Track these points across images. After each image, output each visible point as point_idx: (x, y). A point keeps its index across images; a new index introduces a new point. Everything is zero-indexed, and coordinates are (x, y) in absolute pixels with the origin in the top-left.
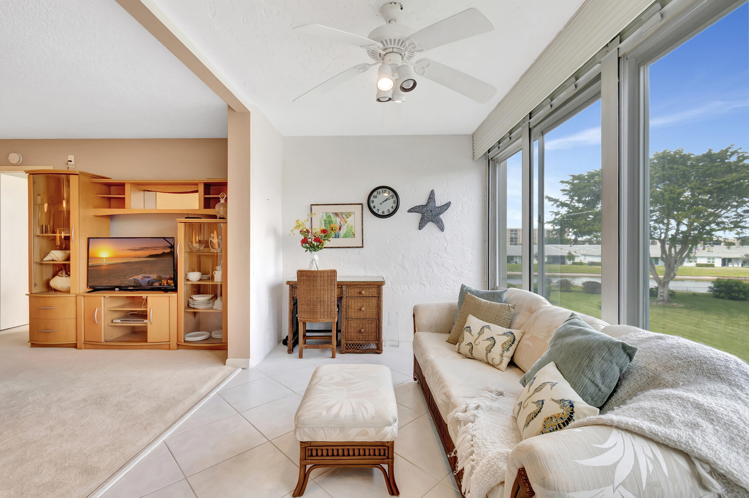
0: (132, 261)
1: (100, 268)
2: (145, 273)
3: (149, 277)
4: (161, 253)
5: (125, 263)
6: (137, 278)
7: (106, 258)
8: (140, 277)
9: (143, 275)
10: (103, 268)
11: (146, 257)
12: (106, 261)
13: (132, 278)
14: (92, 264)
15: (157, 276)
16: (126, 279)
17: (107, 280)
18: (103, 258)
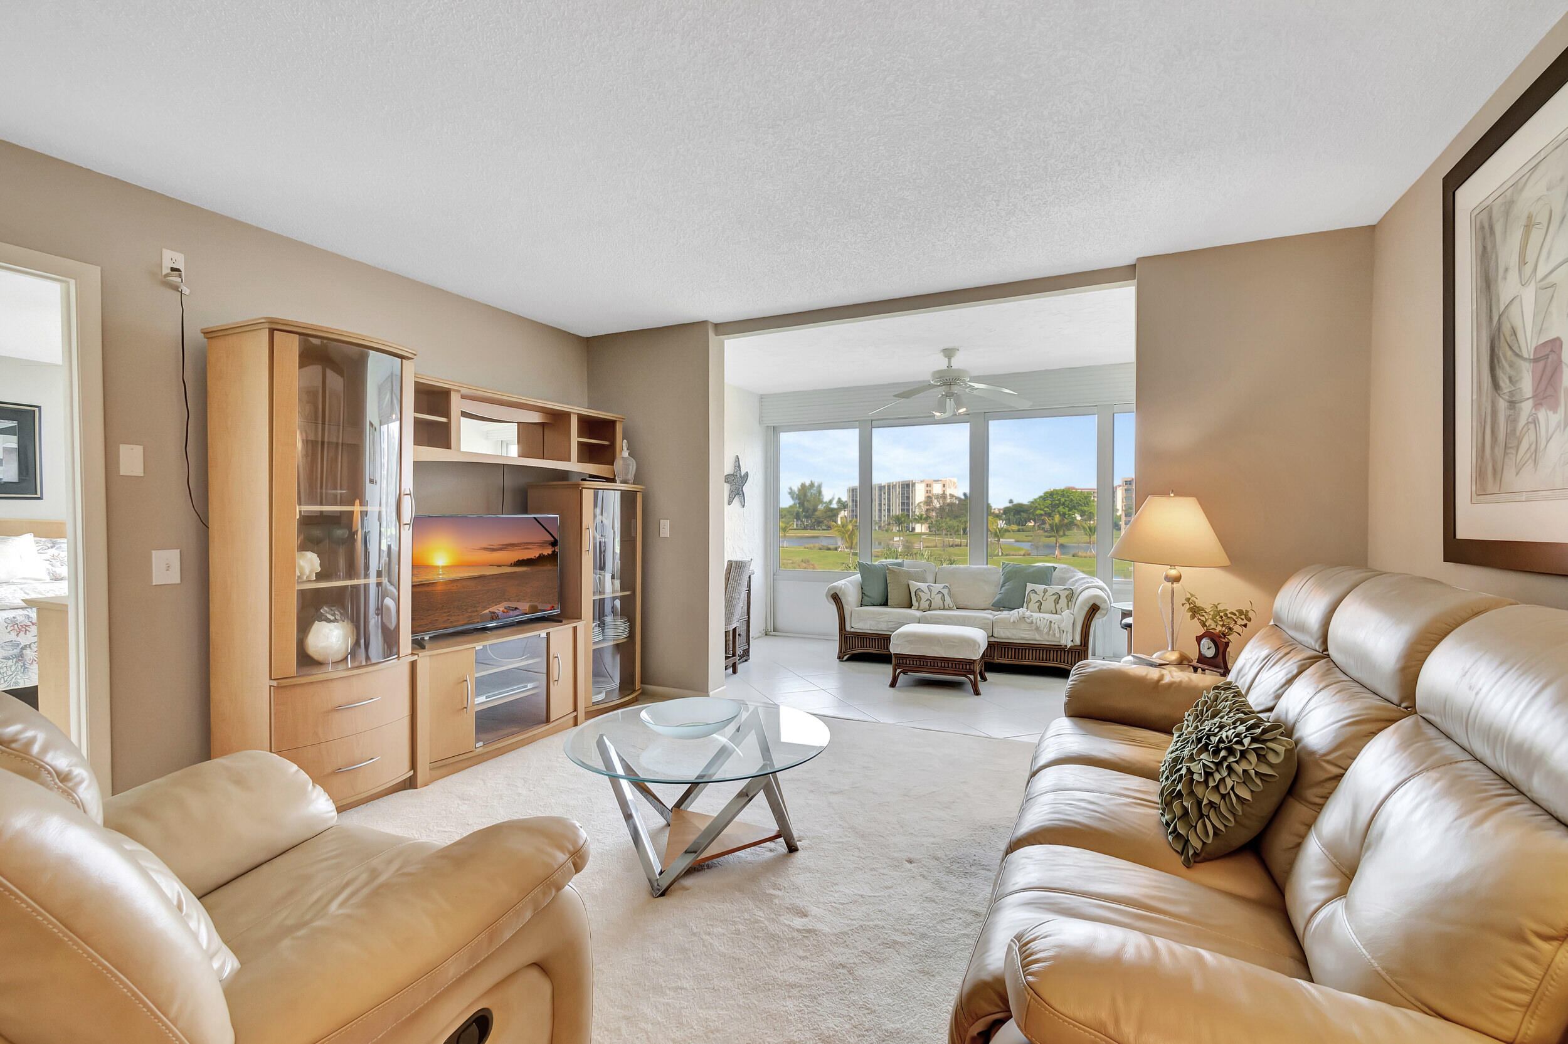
0: (488, 573)
1: (434, 588)
2: (509, 600)
3: (516, 608)
4: (537, 555)
5: (475, 578)
6: (497, 611)
7: (443, 567)
8: (501, 609)
9: (507, 604)
10: (439, 588)
11: (511, 565)
12: (444, 574)
13: (487, 611)
14: (420, 580)
15: (530, 606)
16: (475, 614)
17: (445, 615)
18: (437, 567)
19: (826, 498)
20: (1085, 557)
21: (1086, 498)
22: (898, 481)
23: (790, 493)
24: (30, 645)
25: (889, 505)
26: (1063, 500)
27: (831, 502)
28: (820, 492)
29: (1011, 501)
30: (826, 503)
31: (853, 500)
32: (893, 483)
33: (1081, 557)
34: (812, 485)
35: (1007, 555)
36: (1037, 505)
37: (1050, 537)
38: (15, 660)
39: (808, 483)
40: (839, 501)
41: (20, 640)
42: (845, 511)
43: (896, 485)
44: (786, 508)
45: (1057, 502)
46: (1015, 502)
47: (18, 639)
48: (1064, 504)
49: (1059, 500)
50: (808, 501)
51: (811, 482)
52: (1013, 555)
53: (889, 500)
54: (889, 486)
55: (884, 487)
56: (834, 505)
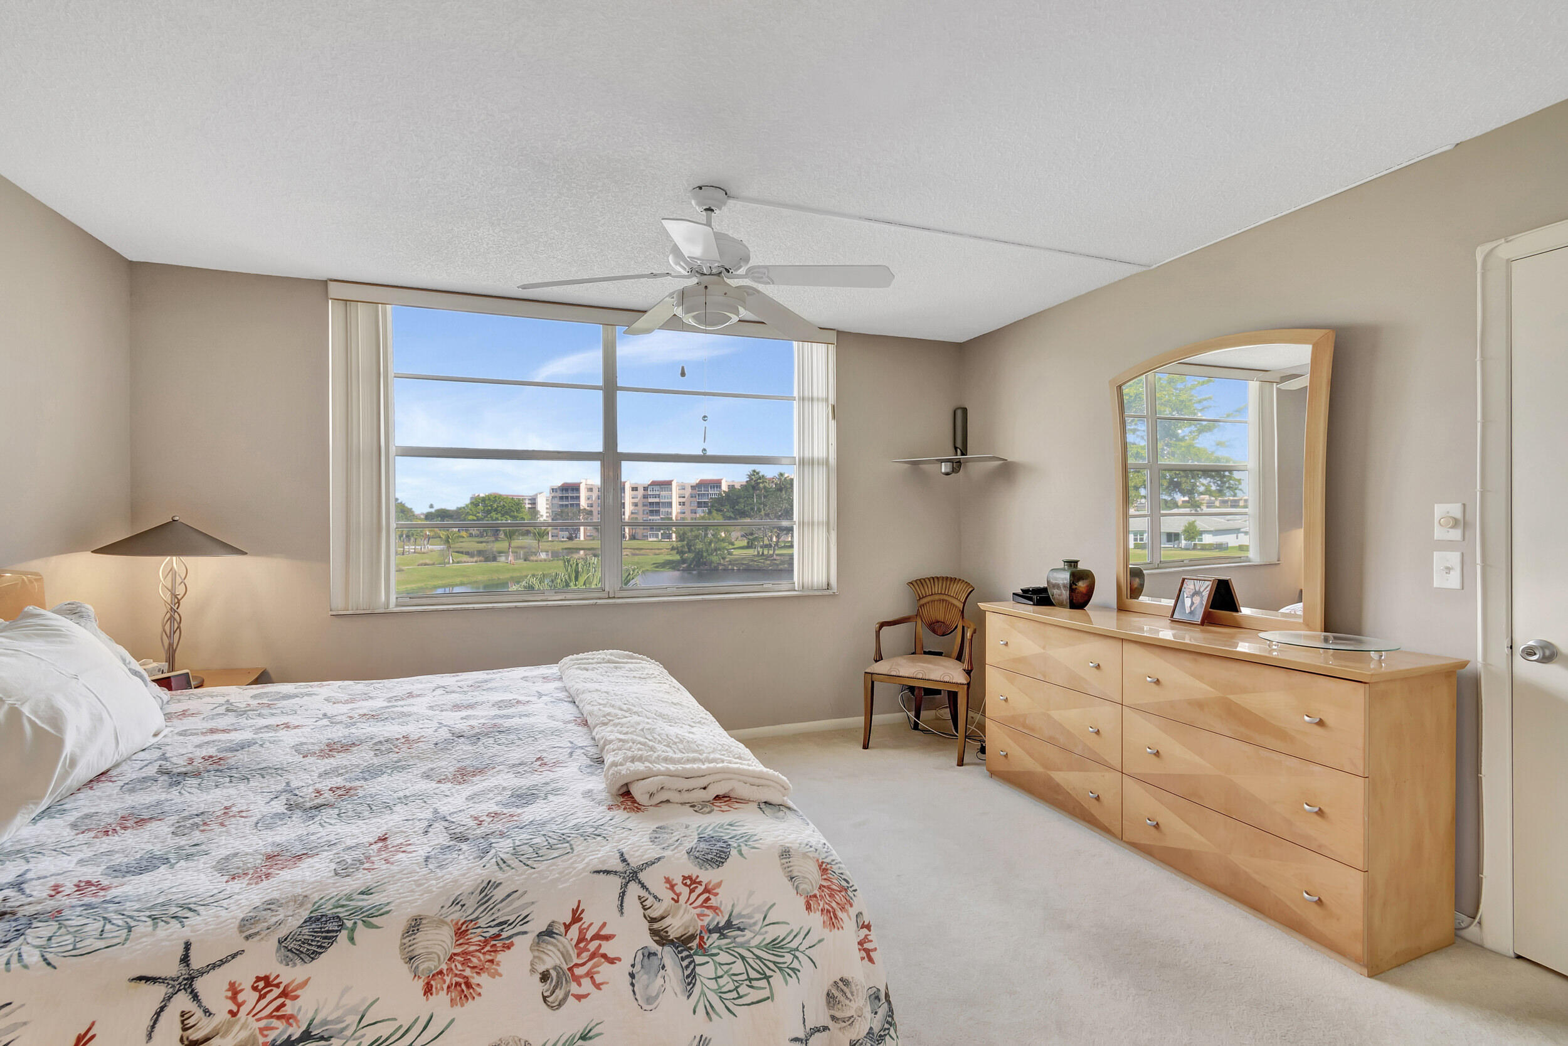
20: (536, 561)
21: (518, 504)
26: (495, 506)
29: (431, 506)
33: (533, 561)
35: (458, 563)
36: (468, 510)
37: (481, 542)
45: (490, 508)
46: (437, 507)
48: (496, 510)
49: (491, 506)
52: (465, 562)
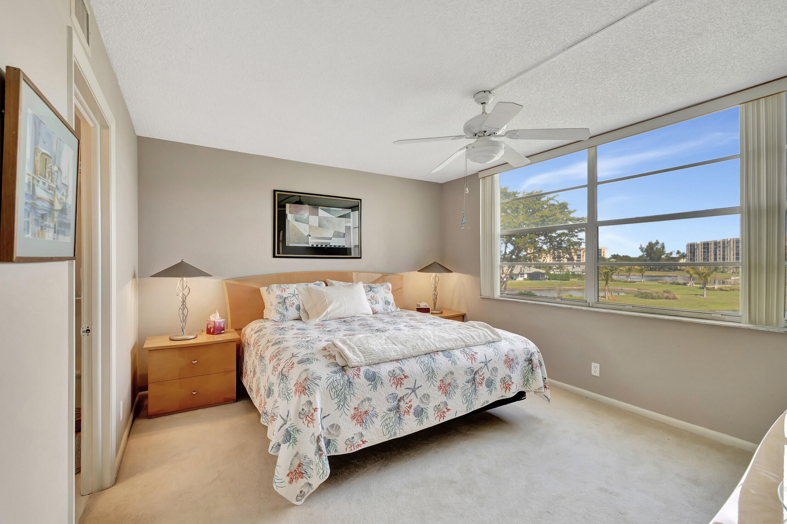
19: (667, 250)
22: (732, 238)
23: (640, 248)
24: (403, 397)
25: (724, 255)
27: (671, 253)
28: (663, 247)
30: (668, 254)
31: (691, 252)
32: (727, 239)
34: (657, 243)
38: (394, 411)
39: (654, 242)
40: (678, 252)
41: (398, 393)
42: (684, 259)
43: (730, 241)
44: (637, 258)
47: (397, 392)
50: (654, 253)
51: (657, 241)
53: (724, 252)
54: (724, 244)
55: (719, 242)
56: (674, 255)
